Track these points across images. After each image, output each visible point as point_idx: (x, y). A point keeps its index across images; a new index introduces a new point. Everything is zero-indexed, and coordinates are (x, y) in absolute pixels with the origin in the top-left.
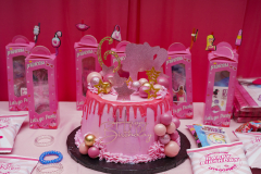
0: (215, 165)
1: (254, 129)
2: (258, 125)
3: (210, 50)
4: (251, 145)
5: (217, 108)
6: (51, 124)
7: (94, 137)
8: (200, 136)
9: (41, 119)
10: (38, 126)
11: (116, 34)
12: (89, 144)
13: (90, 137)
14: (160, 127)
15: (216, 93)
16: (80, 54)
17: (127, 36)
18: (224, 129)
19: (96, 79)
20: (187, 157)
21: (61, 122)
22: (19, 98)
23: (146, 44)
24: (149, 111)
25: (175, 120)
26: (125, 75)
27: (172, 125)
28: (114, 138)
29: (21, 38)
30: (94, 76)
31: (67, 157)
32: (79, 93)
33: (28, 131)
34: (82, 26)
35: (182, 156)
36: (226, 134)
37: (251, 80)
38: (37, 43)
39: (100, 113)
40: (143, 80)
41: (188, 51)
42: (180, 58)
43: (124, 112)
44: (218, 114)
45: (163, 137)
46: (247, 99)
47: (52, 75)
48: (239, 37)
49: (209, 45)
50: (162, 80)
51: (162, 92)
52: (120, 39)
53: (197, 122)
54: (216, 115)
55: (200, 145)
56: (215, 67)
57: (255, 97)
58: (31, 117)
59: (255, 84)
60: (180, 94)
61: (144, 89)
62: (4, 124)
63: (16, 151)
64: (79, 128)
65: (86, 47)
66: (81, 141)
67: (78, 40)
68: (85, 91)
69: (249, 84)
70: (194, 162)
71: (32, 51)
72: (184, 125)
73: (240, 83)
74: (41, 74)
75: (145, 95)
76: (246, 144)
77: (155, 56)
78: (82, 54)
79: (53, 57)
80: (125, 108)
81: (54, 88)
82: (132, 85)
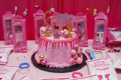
0: (99, 68)
1: (116, 51)
2: (117, 49)
3: (95, 16)
4: (115, 58)
5: (99, 42)
6: (24, 51)
7: (44, 56)
8: (92, 55)
9: (19, 49)
10: (18, 52)
11: (52, 9)
12: (41, 59)
13: (42, 56)
14: (74, 51)
15: (98, 35)
16: (36, 19)
17: (57, 10)
18: (102, 51)
19: (44, 30)
20: (86, 64)
21: (28, 49)
22: (9, 39)
23: (66, 14)
24: (69, 44)
25: (80, 48)
26: (57, 28)
27: (79, 50)
28: (52, 56)
29: (9, 12)
30: (43, 29)
31: (32, 65)
32: (36, 36)
33: (14, 54)
34: (37, 6)
35: (84, 64)
36: (103, 53)
37: (114, 29)
38: (17, 14)
39: (46, 45)
40: (65, 30)
41: (85, 16)
42: (82, 20)
43: (57, 45)
44: (99, 44)
45: (75, 55)
46: (112, 37)
47: (24, 29)
48: (108, 10)
49: (95, 13)
50: (74, 30)
51: (74, 35)
52: (54, 12)
53: (90, 48)
54: (98, 45)
55: (91, 59)
56: (98, 23)
57: (116, 37)
58: (15, 48)
59: (116, 30)
60: (82, 36)
61: (66, 34)
62: (3, 51)
63: (9, 63)
64: (37, 52)
65: (39, 16)
66: (38, 58)
67: (35, 13)
68: (39, 35)
69: (113, 31)
70: (89, 66)
71: (14, 18)
72: (84, 50)
73: (109, 30)
74: (19, 28)
75: (66, 37)
76: (113, 58)
77: (71, 19)
78: (37, 19)
79: (24, 20)
80: (57, 43)
81: (25, 34)
82: (60, 33)
